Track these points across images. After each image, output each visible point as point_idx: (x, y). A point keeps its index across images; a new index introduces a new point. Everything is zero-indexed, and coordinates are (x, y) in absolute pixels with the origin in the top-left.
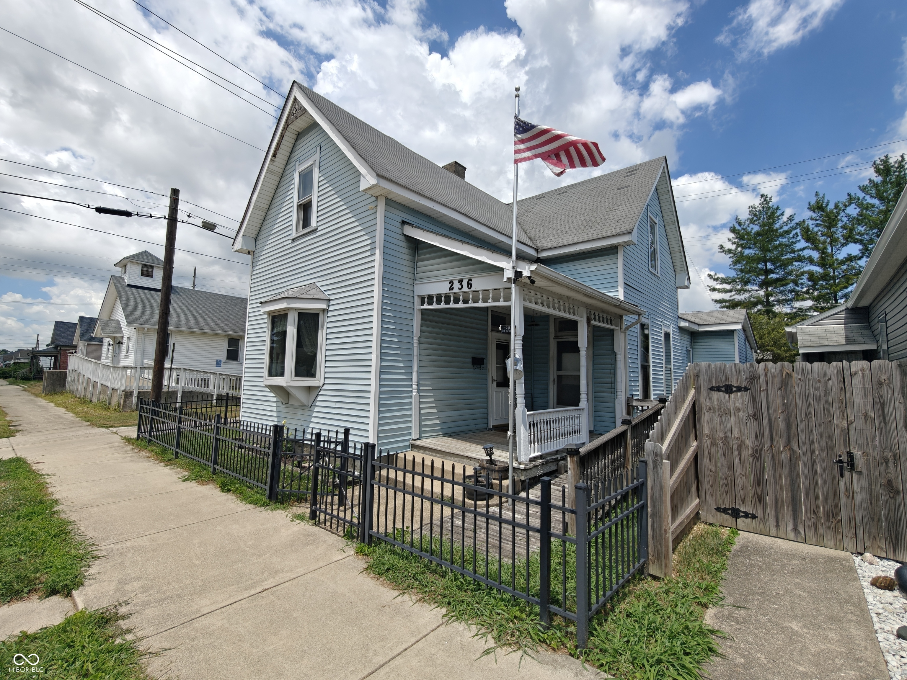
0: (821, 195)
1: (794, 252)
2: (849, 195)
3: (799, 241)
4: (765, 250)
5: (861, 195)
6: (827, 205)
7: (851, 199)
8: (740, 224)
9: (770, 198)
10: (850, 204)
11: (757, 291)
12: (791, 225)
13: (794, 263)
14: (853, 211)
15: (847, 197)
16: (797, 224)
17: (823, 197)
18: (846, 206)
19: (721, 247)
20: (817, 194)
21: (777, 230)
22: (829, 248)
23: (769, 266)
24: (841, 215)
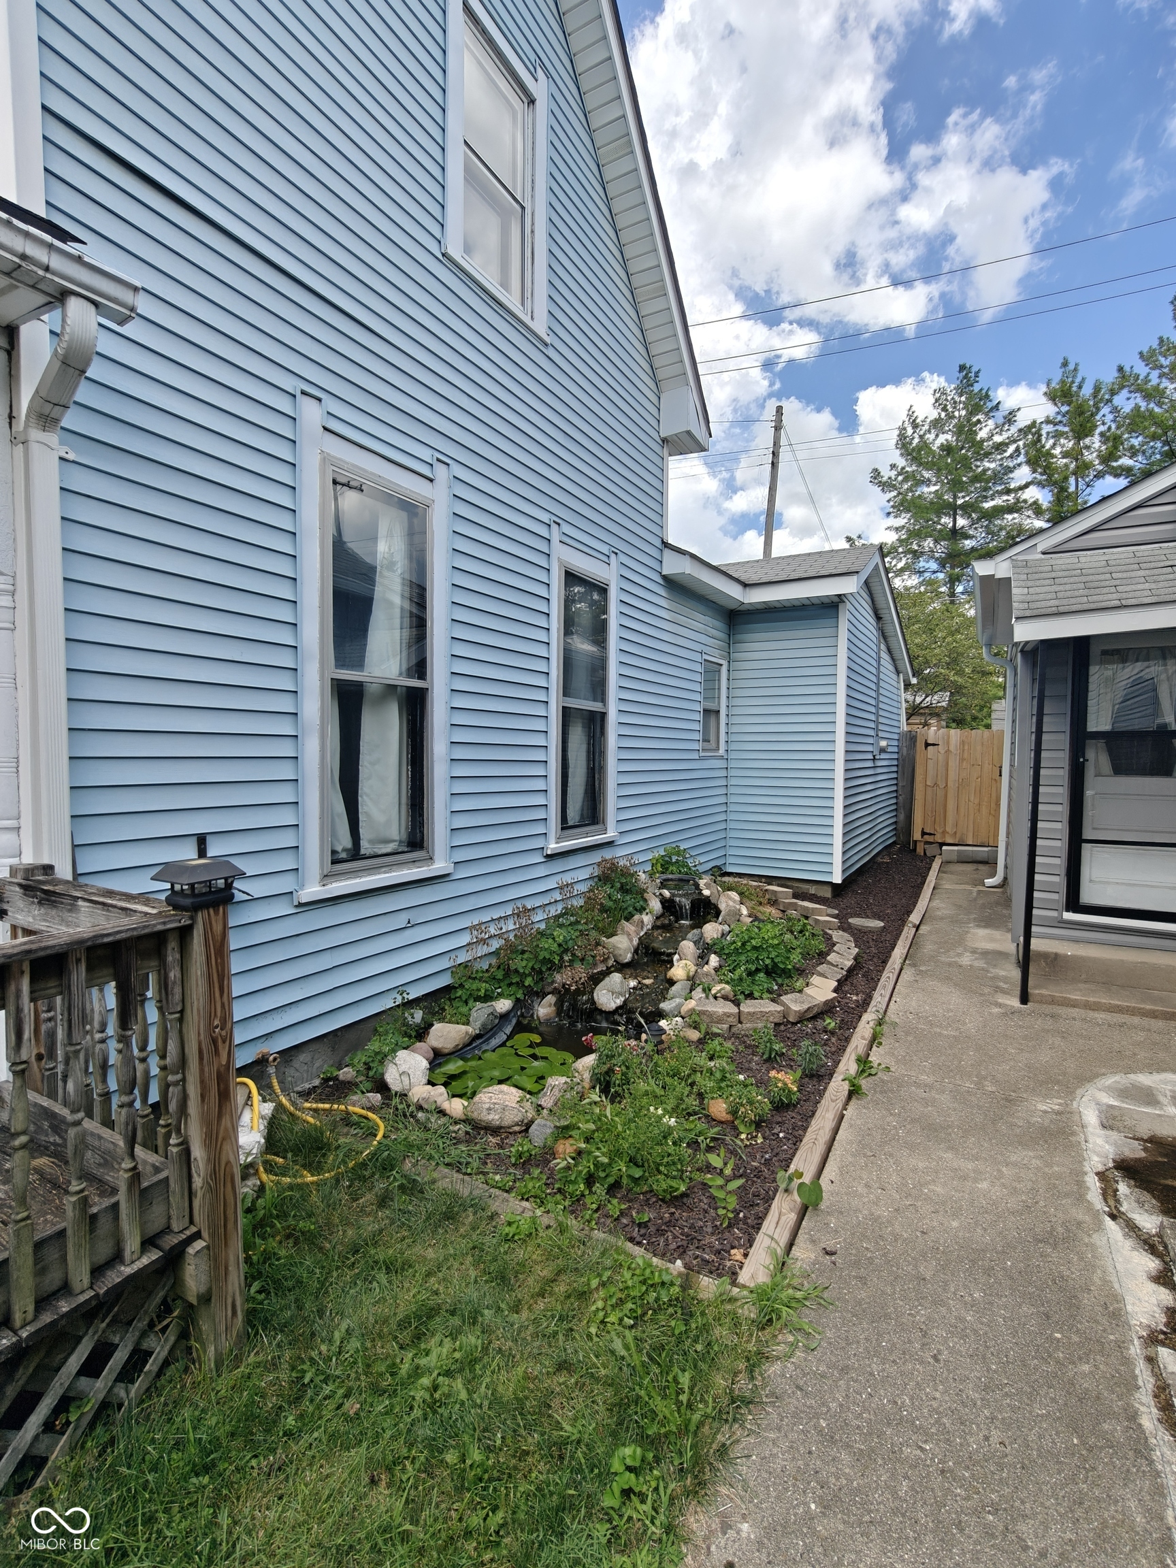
0: (1071, 367)
1: (1008, 491)
2: (1120, 369)
3: (1019, 465)
4: (956, 486)
5: (1141, 369)
6: (1080, 387)
7: (1125, 379)
8: (915, 426)
9: (977, 374)
10: (1122, 387)
11: (934, 572)
12: (1009, 434)
13: (1006, 516)
14: (1126, 402)
15: (1116, 375)
16: (1020, 430)
17: (1075, 370)
18: (1113, 393)
19: (876, 473)
20: (1065, 364)
21: (983, 441)
22: (1072, 480)
23: (961, 522)
24: (1101, 413)
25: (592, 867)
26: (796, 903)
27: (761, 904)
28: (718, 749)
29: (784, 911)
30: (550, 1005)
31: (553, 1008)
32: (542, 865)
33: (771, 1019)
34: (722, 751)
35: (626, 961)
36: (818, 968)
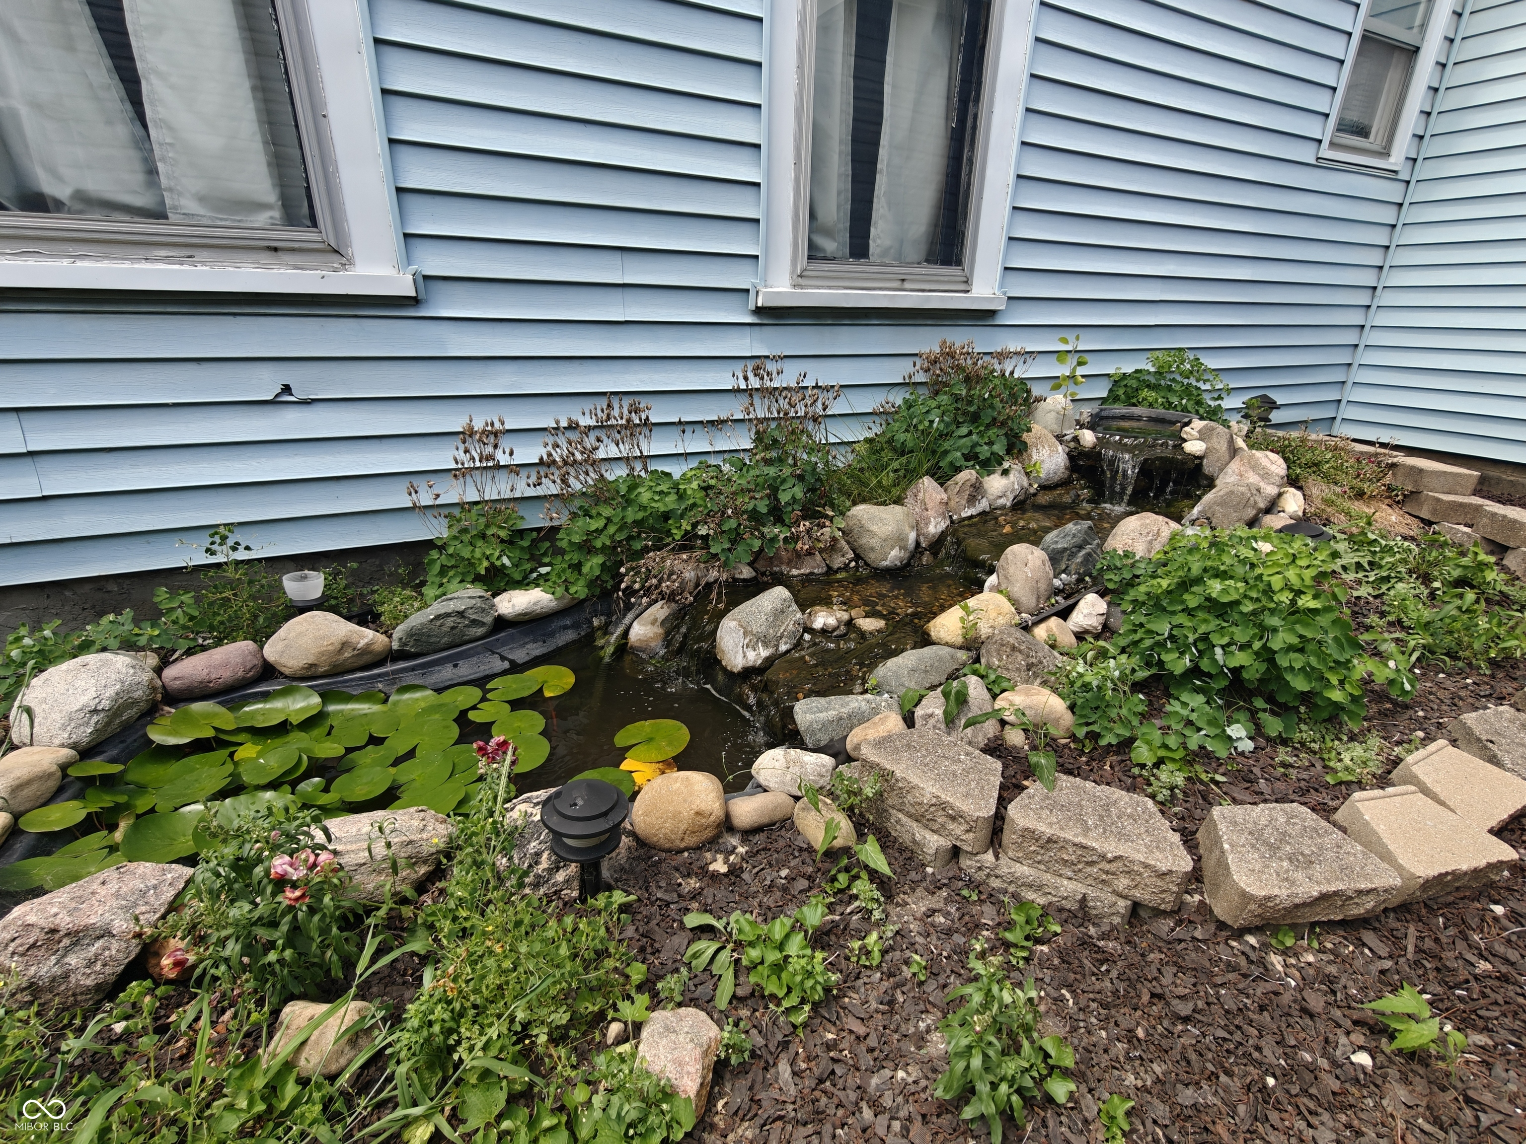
25: (909, 362)
26: (1478, 508)
27: (1360, 495)
28: (1385, 153)
29: (1430, 523)
30: (653, 623)
31: (660, 631)
32: (747, 329)
33: (1122, 883)
34: (1396, 160)
35: (885, 563)
36: (1470, 718)
